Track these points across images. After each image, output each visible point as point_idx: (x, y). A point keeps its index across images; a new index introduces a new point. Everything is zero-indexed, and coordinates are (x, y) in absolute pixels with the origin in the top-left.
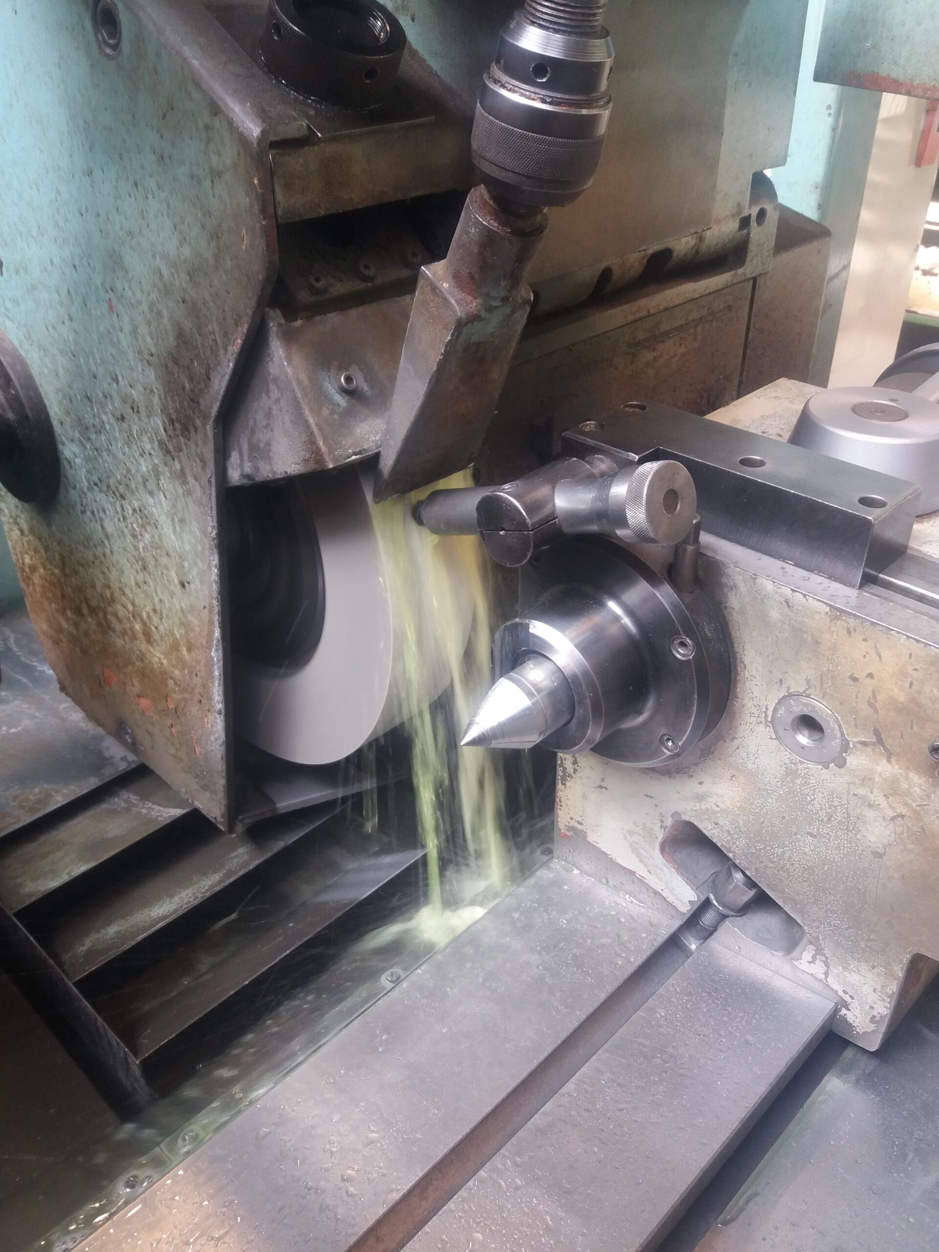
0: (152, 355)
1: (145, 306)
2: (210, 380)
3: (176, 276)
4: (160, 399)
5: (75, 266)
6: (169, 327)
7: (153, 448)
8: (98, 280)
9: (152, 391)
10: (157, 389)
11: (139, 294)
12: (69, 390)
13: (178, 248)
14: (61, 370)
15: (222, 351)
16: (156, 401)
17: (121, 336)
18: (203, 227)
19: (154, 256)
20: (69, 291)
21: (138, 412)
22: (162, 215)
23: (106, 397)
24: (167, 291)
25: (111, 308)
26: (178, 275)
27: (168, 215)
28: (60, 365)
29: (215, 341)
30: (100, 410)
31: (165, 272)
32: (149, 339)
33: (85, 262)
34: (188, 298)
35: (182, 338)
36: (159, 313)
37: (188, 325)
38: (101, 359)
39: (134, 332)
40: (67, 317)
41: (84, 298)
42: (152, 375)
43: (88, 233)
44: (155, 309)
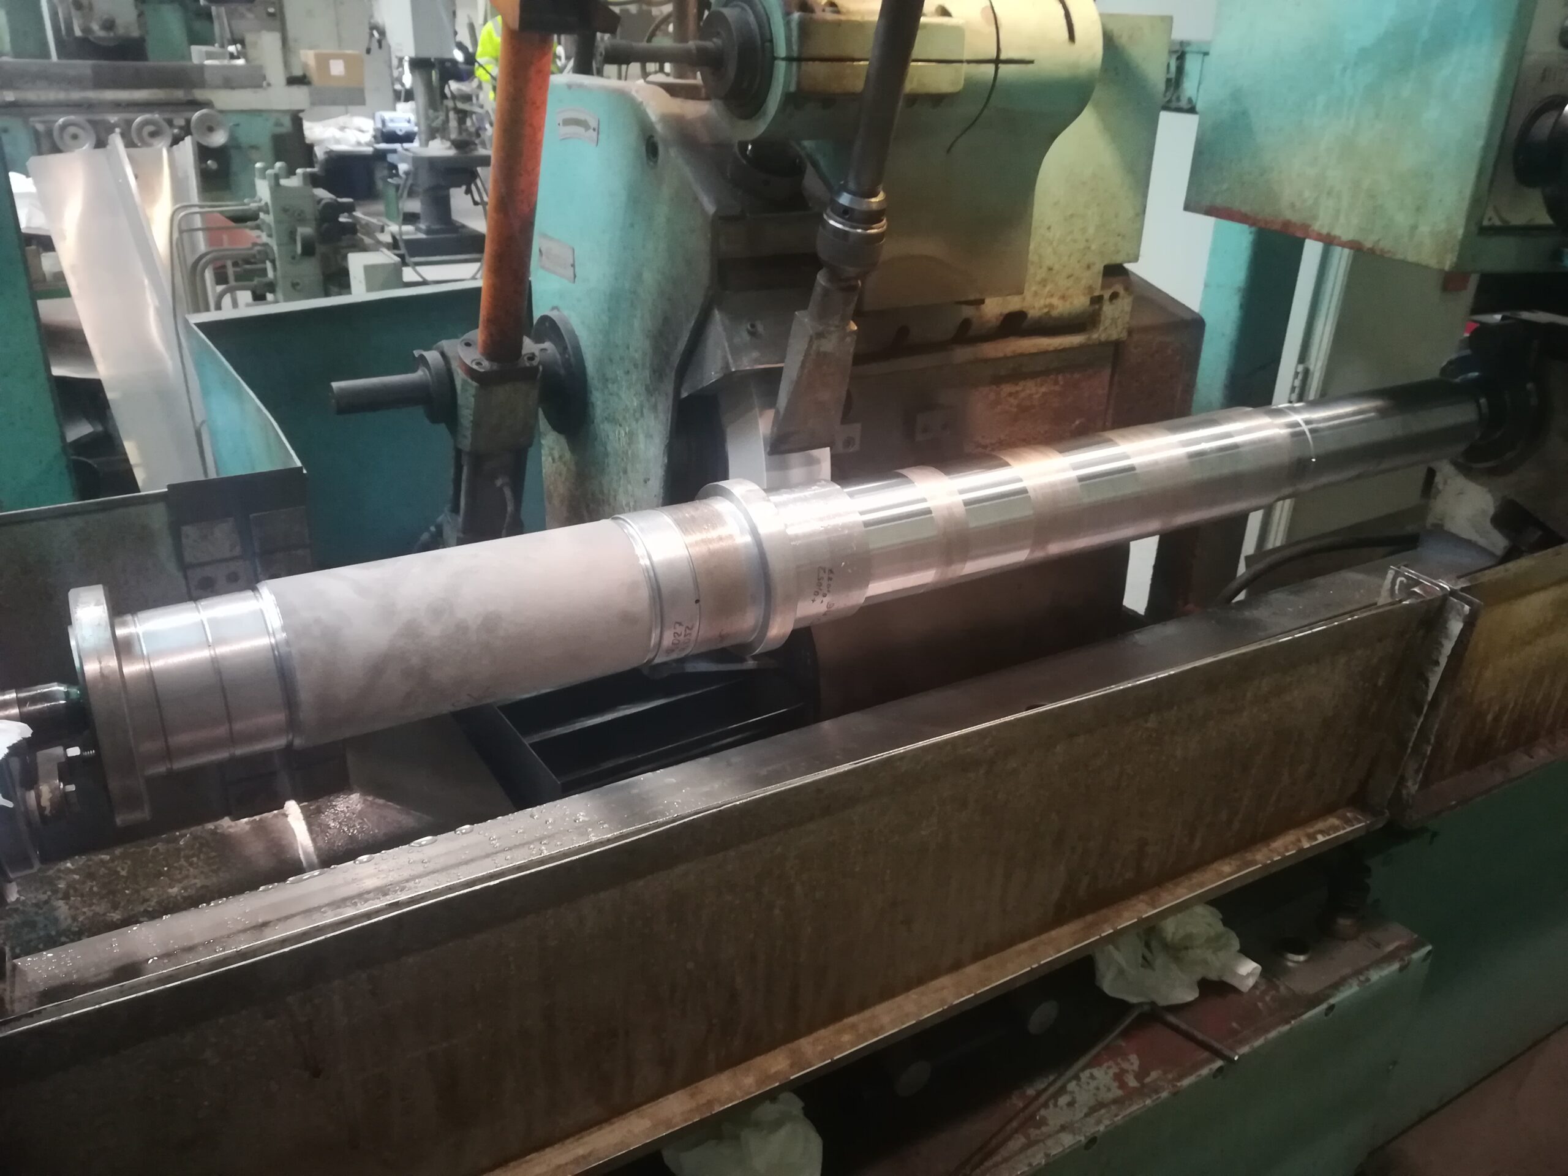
0: (649, 331)
1: (650, 303)
2: (677, 344)
3: (667, 285)
4: (650, 358)
6: (660, 314)
7: (642, 390)
8: (627, 286)
9: (646, 354)
10: (649, 352)
11: (647, 296)
13: (670, 270)
14: (598, 343)
15: (685, 326)
16: (647, 360)
17: (635, 320)
18: (683, 258)
21: (637, 367)
23: (621, 359)
24: (662, 294)
26: (669, 284)
28: (598, 340)
29: (682, 321)
30: (616, 368)
32: (649, 322)
34: (671, 298)
36: (656, 307)
37: (670, 313)
38: (621, 335)
39: (642, 318)
42: (647, 343)
44: (654, 304)
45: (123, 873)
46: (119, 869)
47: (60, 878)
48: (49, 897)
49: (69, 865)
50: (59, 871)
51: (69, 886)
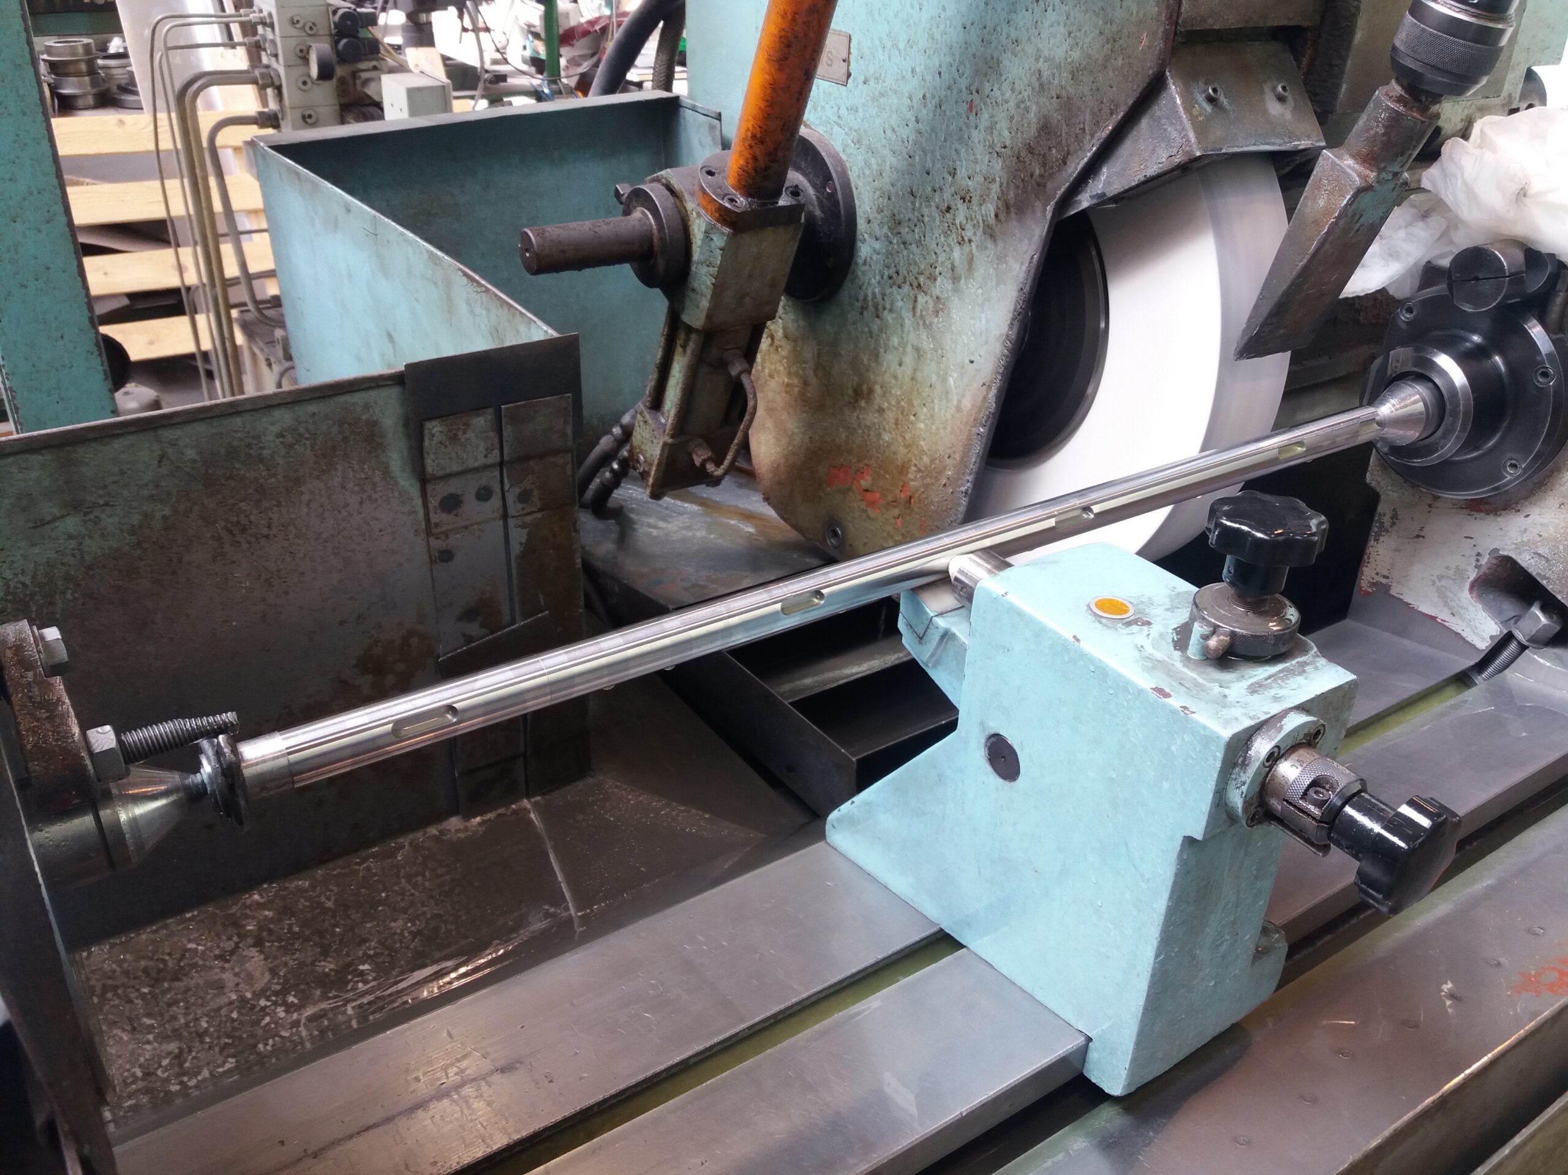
0: (1005, 147)
1: (1012, 104)
2: (1065, 164)
3: (1057, 75)
4: (1001, 187)
5: (940, 73)
6: (1035, 120)
7: (975, 234)
8: (963, 83)
9: (994, 180)
10: (1000, 177)
11: (1008, 94)
12: (891, 188)
13: (1067, 52)
14: (888, 168)
15: (1088, 137)
16: (995, 188)
17: (974, 133)
18: (1101, 33)
19: (1037, 60)
20: (924, 97)
21: (970, 201)
22: (1059, 24)
23: (935, 191)
24: (1042, 88)
25: (971, 108)
26: (1060, 74)
27: (1065, 25)
28: (888, 164)
29: (1083, 130)
30: (924, 204)
31: (1046, 74)
32: (1006, 133)
33: (954, 69)
34: (1064, 94)
35: (1046, 128)
36: (1027, 110)
37: (1056, 117)
38: (941, 156)
39: (991, 128)
40: (914, 119)
41: (941, 101)
42: (998, 165)
43: (966, 43)
44: (1023, 106)
45: (329, 904)
46: (323, 899)
47: (247, 917)
48: (237, 944)
49: (256, 897)
50: (245, 906)
51: (261, 928)
